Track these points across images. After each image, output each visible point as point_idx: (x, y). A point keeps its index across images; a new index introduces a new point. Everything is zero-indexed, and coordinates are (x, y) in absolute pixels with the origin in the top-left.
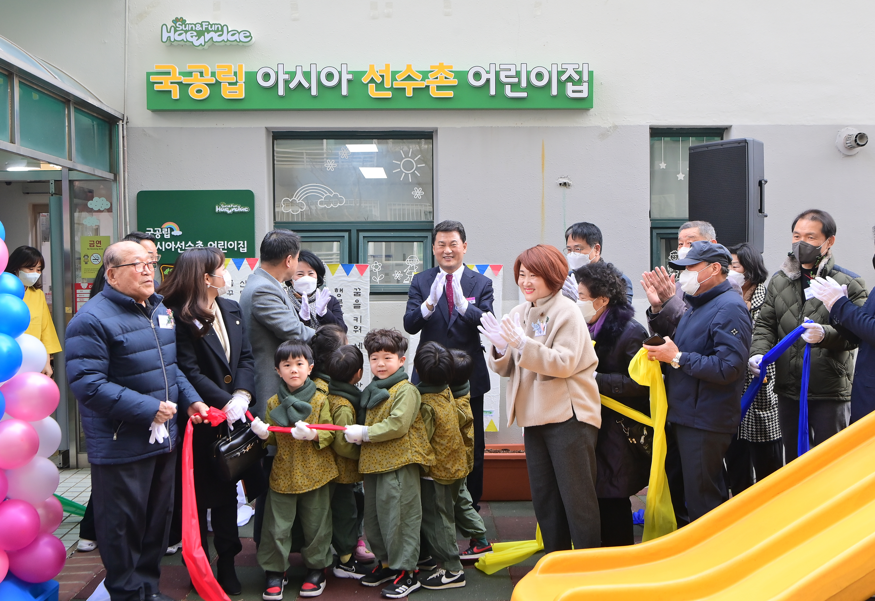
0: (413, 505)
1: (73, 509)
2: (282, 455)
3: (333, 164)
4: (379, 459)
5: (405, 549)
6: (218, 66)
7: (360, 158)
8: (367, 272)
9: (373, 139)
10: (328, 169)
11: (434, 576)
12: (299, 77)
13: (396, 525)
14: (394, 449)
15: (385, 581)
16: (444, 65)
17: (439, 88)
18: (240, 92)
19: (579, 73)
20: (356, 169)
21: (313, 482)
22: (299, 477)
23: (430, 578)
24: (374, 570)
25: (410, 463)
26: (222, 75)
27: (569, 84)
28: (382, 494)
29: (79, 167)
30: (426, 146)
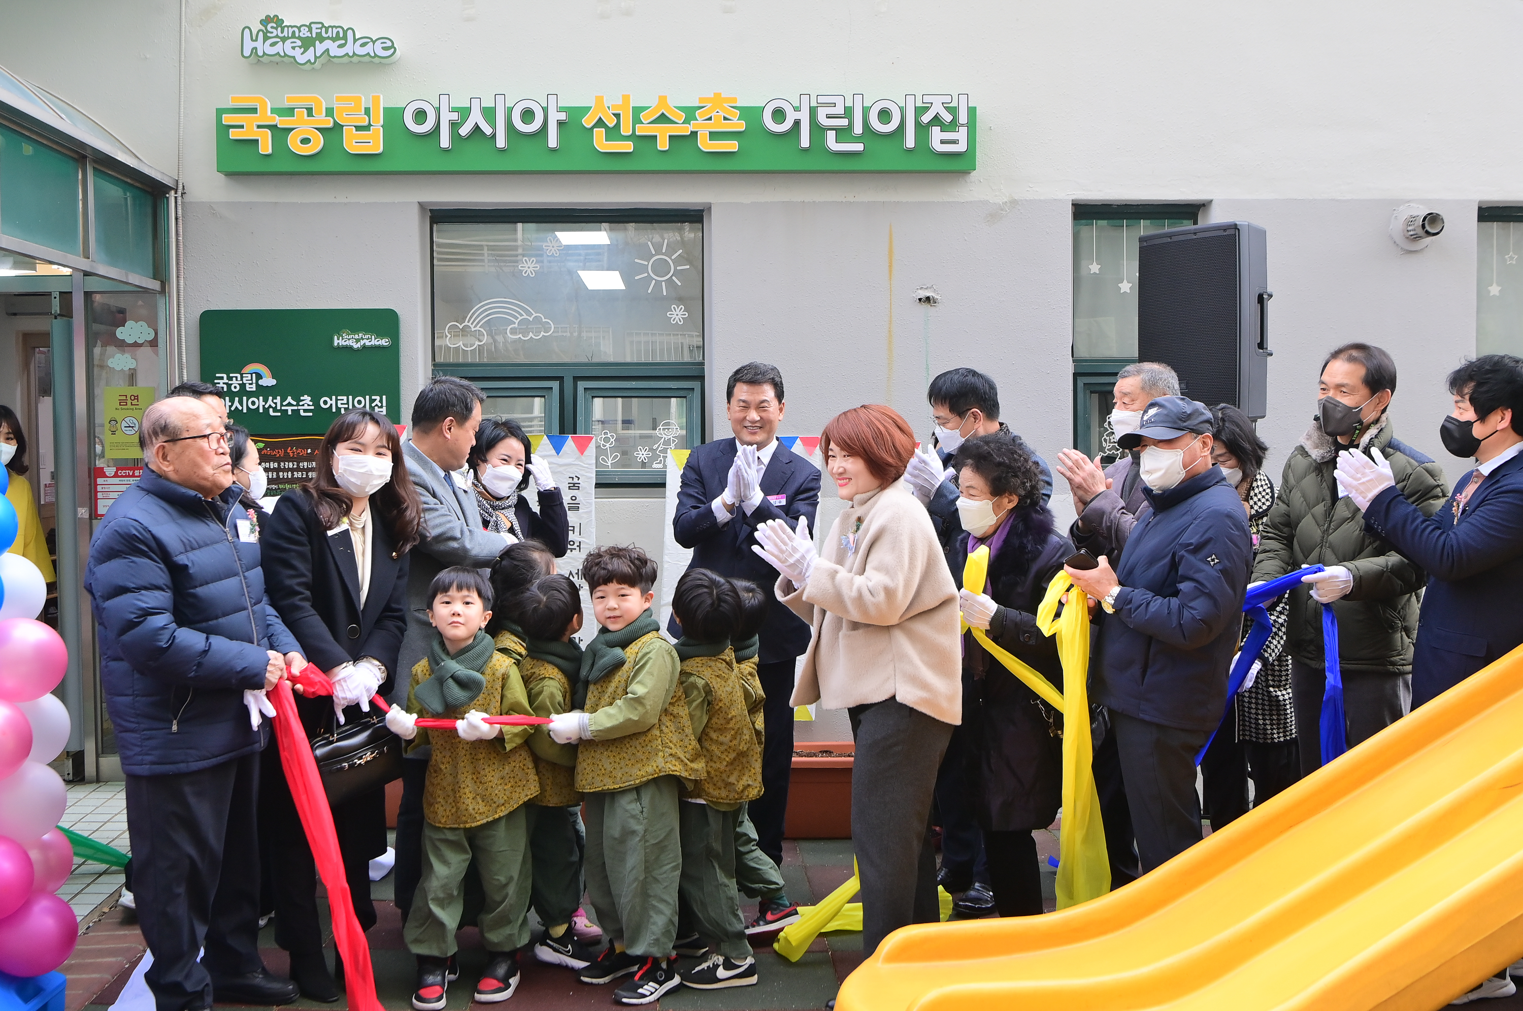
0: (666, 846)
1: (89, 852)
2: (439, 763)
3: (533, 265)
4: (609, 768)
5: (652, 920)
6: (338, 99)
7: (580, 255)
8: (591, 449)
9: (601, 222)
10: (525, 273)
11: (704, 966)
12: (476, 117)
13: (636, 879)
14: (635, 751)
15: (620, 975)
16: (723, 96)
17: (714, 135)
18: (374, 143)
19: (953, 111)
20: (572, 274)
21: (494, 805)
22: (470, 800)
23: (697, 969)
24: (601, 957)
25: (661, 774)
26: (344, 114)
27: (936, 130)
28: (613, 827)
29: (102, 270)
30: (692, 235)
